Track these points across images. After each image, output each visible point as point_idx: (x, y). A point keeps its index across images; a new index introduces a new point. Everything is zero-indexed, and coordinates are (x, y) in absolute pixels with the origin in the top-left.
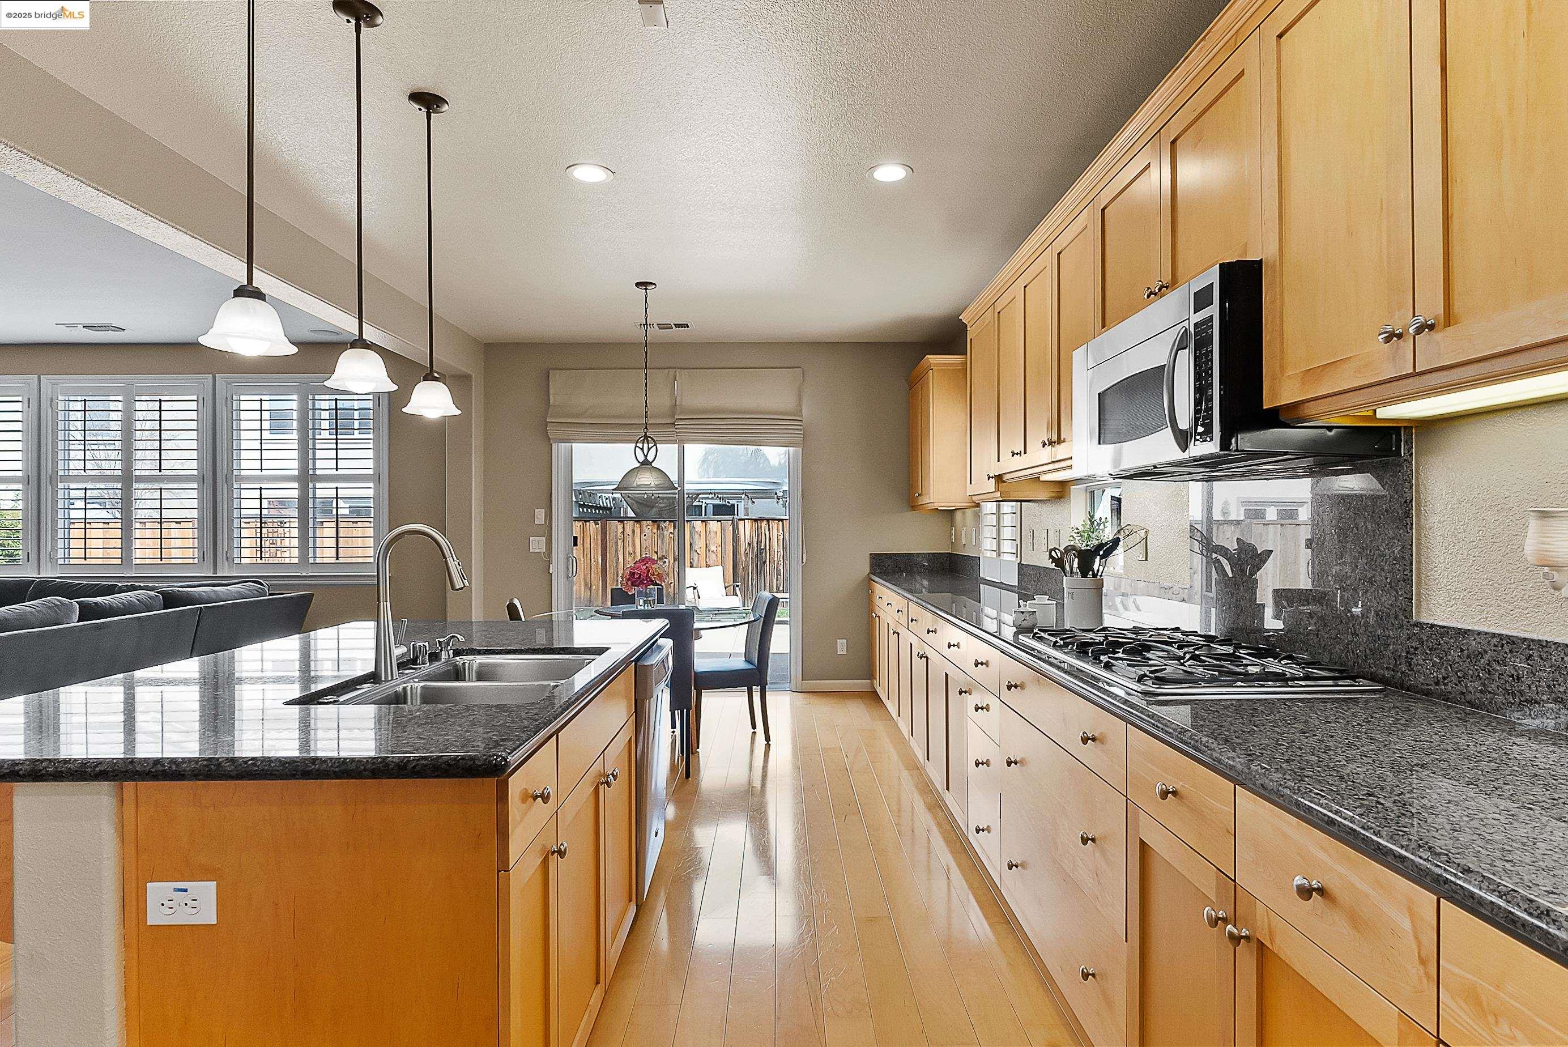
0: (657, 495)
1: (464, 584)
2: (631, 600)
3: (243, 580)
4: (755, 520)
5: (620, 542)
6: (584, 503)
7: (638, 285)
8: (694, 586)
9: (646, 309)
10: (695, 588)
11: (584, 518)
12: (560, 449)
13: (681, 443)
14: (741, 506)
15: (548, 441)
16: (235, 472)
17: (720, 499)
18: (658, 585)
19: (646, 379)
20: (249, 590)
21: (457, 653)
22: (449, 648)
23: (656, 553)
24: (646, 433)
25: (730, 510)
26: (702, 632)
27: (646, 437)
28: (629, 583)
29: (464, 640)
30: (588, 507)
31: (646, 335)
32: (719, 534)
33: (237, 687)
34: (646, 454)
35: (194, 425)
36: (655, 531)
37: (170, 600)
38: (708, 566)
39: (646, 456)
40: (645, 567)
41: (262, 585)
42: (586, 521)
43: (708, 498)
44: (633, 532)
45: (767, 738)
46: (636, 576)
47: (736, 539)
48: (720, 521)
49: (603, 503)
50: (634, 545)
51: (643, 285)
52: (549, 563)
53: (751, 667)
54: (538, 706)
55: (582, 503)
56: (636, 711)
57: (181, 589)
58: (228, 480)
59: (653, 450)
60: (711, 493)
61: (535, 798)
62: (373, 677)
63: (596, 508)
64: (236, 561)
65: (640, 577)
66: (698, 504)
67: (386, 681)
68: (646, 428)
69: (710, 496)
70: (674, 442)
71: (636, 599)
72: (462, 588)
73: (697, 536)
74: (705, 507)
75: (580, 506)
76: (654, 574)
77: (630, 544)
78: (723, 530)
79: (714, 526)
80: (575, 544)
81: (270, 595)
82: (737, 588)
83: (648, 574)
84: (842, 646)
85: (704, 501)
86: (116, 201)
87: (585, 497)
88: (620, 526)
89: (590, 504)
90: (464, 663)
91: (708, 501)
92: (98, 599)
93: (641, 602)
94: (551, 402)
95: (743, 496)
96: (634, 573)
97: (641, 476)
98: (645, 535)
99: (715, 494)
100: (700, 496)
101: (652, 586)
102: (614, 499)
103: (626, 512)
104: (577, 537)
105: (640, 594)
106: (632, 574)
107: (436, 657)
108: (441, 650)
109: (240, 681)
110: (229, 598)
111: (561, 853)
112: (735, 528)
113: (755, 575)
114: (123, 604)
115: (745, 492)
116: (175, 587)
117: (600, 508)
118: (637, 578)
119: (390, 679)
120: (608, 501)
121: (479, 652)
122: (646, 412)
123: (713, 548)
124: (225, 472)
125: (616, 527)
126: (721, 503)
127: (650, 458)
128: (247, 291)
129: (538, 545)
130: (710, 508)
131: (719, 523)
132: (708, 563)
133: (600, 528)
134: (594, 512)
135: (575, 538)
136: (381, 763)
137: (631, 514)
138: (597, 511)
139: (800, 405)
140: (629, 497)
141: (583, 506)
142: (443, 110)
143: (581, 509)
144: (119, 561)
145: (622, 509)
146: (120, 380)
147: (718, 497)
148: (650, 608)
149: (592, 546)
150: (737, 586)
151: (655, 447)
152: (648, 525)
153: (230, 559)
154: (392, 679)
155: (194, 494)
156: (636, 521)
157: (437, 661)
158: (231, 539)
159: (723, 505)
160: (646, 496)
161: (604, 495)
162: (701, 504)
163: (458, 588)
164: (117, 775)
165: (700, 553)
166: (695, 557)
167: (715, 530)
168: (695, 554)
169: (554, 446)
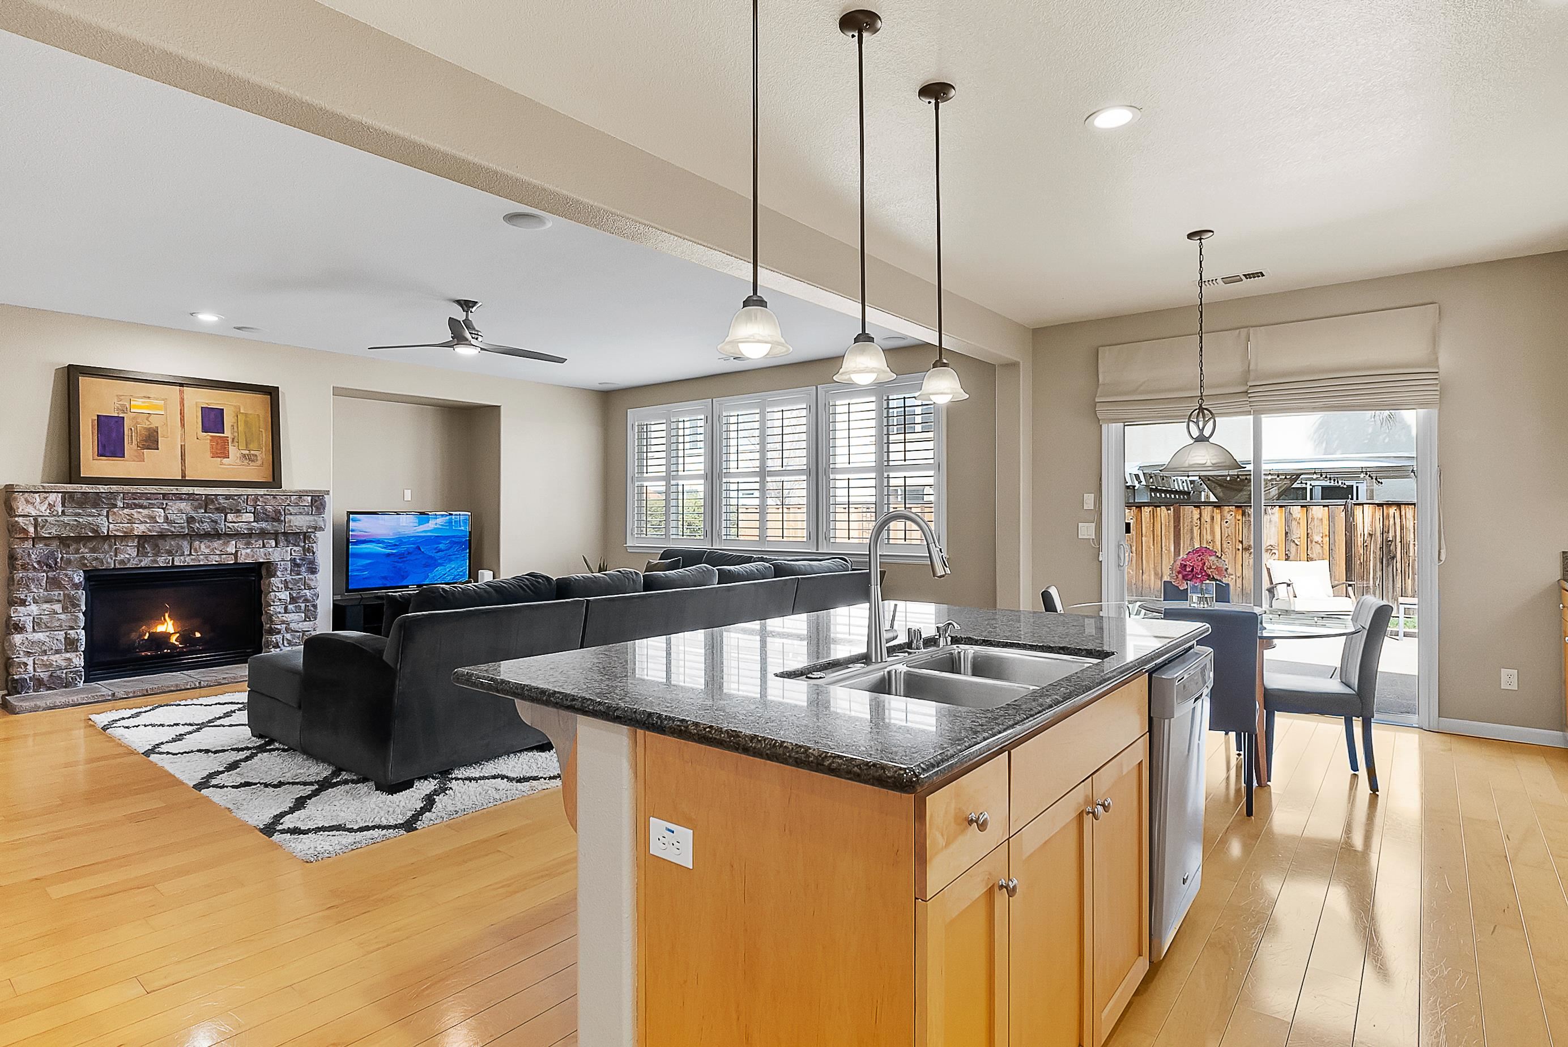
0: (1244, 477)
1: (945, 572)
2: (1183, 595)
3: (833, 556)
4: (1379, 505)
5: (1196, 530)
6: (1156, 487)
7: (1190, 236)
8: (1289, 582)
9: (1201, 262)
10: (1289, 585)
11: (1155, 503)
12: (1111, 430)
13: (1257, 413)
14: (1363, 488)
15: (1098, 423)
16: (831, 466)
17: (1330, 479)
18: (1217, 580)
19: (1201, 342)
20: (836, 566)
21: (955, 640)
22: (947, 635)
23: (1242, 542)
24: (1201, 405)
25: (1345, 493)
26: (1275, 641)
27: (1201, 409)
28: (1180, 576)
29: (959, 628)
30: (1161, 491)
31: (1201, 292)
32: (1326, 522)
33: (832, 646)
34: (1201, 427)
35: (804, 429)
36: (1240, 517)
37: (779, 571)
38: (1309, 559)
39: (1201, 431)
41: (846, 561)
42: (1156, 507)
43: (1312, 479)
44: (1212, 518)
45: (1374, 787)
46: (1188, 570)
47: (1350, 527)
48: (1328, 506)
49: (1179, 486)
50: (1213, 533)
51: (1196, 235)
52: (1099, 550)
53: (1348, 691)
54: (989, 715)
55: (1154, 487)
56: (1150, 730)
57: (786, 562)
58: (826, 473)
59: (1211, 423)
60: (1315, 473)
61: (971, 822)
62: (865, 659)
63: (1171, 492)
64: (832, 540)
65: (1193, 569)
66: (1299, 486)
67: (877, 662)
68: (1201, 399)
69: (1315, 476)
70: (1249, 413)
71: (1189, 595)
72: (943, 576)
73: (1294, 523)
74: (1311, 490)
75: (1152, 490)
76: (1210, 568)
77: (1209, 532)
78: (1331, 518)
79: (1319, 512)
80: (1128, 530)
81: (854, 570)
82: (1350, 588)
83: (1203, 567)
84: (1509, 679)
85: (1309, 483)
86: (716, 252)
87: (1158, 482)
88: (1196, 513)
89: (1164, 488)
90: (959, 653)
91: (1314, 483)
92: (732, 568)
93: (1195, 599)
94: (1101, 380)
95: (1362, 476)
97: (1194, 455)
98: (1227, 522)
99: (1322, 474)
100: (1302, 476)
101: (1208, 582)
102: (1192, 482)
103: (1207, 496)
104: (1130, 523)
105: (1194, 590)
106: (1184, 567)
107: (935, 643)
108: (940, 637)
109: (835, 641)
110: (821, 571)
111: (1011, 892)
112: (1349, 516)
113: (1379, 574)
114: (746, 572)
115: (1365, 471)
116: (781, 560)
117: (1176, 492)
118: (1189, 571)
119: (879, 661)
120: (1185, 484)
121: (976, 642)
122: (1201, 381)
123: (1317, 538)
124: (824, 466)
125: (1190, 513)
126: (1332, 484)
127: (1207, 433)
128: (754, 301)
129: (1086, 531)
130: (1318, 492)
131: (1326, 508)
132: (1311, 556)
133: (1172, 514)
134: (1168, 496)
135: (1128, 525)
136: (803, 753)
137: (1213, 499)
138: (1173, 496)
139: (1434, 351)
140: (1209, 480)
141: (1156, 490)
142: (951, 96)
143: (1153, 494)
144: (757, 538)
145: (1203, 493)
146: (755, 398)
147: (1326, 477)
148: (1206, 606)
149: (1163, 533)
150: (1350, 585)
151: (1212, 420)
152: (1231, 511)
153: (827, 538)
154: (882, 661)
155: (804, 485)
156: (1215, 506)
157: (934, 646)
158: (828, 522)
159: (1336, 487)
160: (1228, 478)
161: (1179, 478)
162: (1304, 486)
163: (939, 575)
164: (626, 722)
165: (1298, 543)
166: (1293, 548)
167: (1320, 517)
168: (1293, 545)
169: (1104, 427)
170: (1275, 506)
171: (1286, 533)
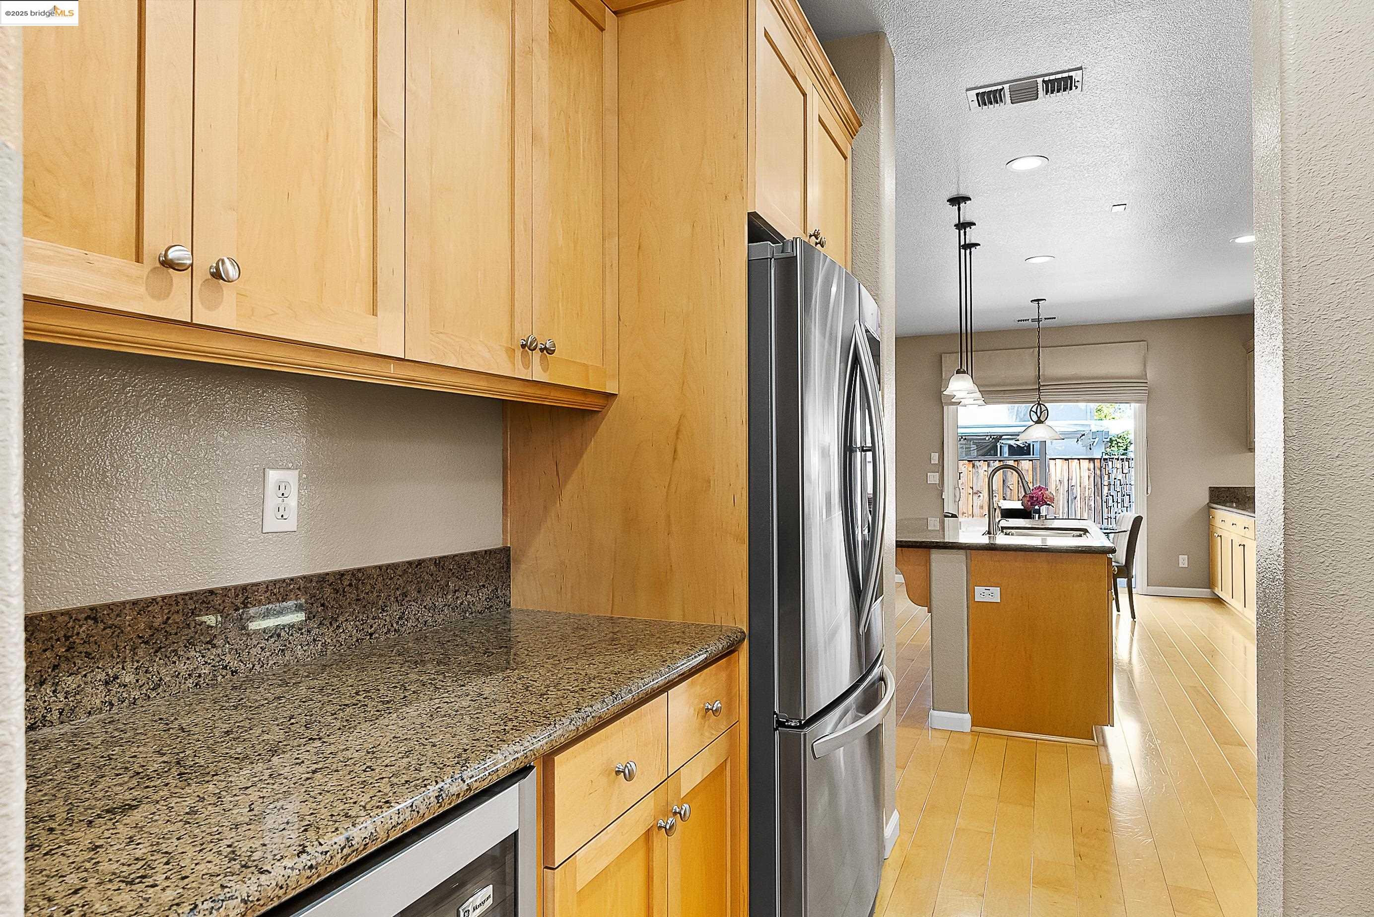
7: (1034, 301)
12: (950, 410)
15: (941, 405)
24: (1039, 402)
27: (1039, 404)
28: (1029, 503)
34: (1039, 416)
40: (1040, 493)
46: (1034, 499)
48: (1032, 460)
51: (1036, 301)
65: (1037, 499)
68: (1039, 398)
71: (1032, 514)
76: (1047, 498)
80: (960, 477)
83: (1042, 498)
84: (1183, 561)
93: (1036, 517)
94: (943, 376)
96: (1033, 497)
101: (1045, 506)
106: (1031, 497)
127: (1043, 419)
129: (933, 478)
131: (1031, 462)
135: (960, 474)
139: (1145, 370)
165: (1012, 489)
166: (1008, 493)
167: (1027, 468)
168: (1008, 490)
169: (945, 408)
170: (996, 460)
171: (1004, 481)
